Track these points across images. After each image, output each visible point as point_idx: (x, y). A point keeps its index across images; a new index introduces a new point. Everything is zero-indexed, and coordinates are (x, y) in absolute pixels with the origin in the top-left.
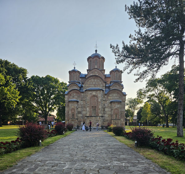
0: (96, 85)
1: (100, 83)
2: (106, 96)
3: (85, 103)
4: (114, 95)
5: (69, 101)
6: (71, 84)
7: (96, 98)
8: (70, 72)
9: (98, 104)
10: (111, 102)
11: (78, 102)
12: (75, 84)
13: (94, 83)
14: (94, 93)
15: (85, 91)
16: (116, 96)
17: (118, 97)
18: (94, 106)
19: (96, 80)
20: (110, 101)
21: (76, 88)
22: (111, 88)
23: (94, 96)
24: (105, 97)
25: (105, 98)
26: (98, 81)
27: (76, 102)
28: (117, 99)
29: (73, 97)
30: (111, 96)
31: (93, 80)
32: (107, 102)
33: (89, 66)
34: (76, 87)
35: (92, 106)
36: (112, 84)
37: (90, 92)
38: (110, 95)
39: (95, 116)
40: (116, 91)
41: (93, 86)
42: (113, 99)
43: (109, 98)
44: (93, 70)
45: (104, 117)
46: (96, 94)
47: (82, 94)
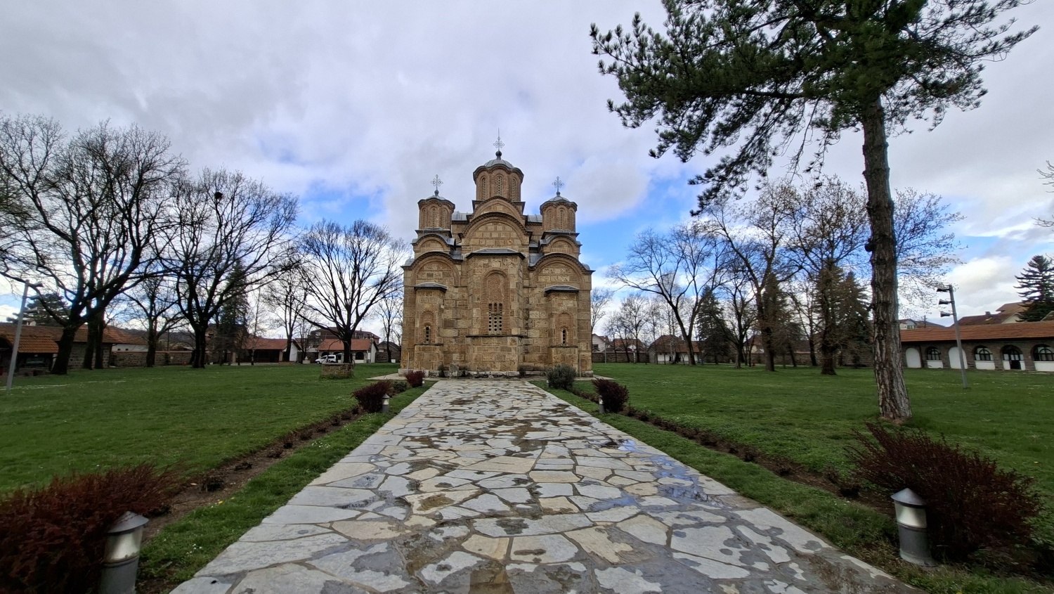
0: (501, 242)
1: (514, 235)
2: (531, 274)
3: (466, 295)
4: (557, 271)
5: (416, 289)
6: (425, 237)
7: (501, 278)
8: (422, 204)
9: (507, 296)
10: (548, 293)
11: (443, 290)
12: (438, 236)
13: (495, 235)
14: (496, 264)
15: (469, 257)
16: (562, 275)
17: (568, 279)
18: (496, 305)
19: (500, 227)
20: (544, 290)
21: (441, 250)
22: (548, 251)
23: (496, 272)
24: (528, 276)
25: (529, 279)
26: (508, 228)
27: (438, 292)
28: (566, 282)
29: (428, 275)
30: (546, 275)
31: (491, 227)
32: (537, 291)
33: (480, 191)
34: (439, 245)
35: (490, 305)
36: (548, 239)
37: (486, 261)
38: (544, 271)
39: (498, 336)
40: (562, 259)
41: (492, 242)
42: (552, 283)
43: (542, 279)
44: (489, 200)
45: (527, 337)
46: (503, 268)
47: (458, 267)
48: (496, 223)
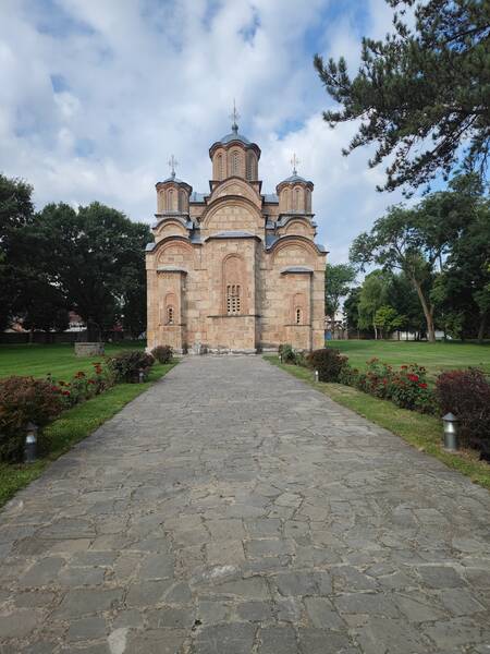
0: (238, 225)
1: (251, 218)
2: (268, 257)
3: (206, 278)
4: (292, 253)
5: (158, 272)
6: (165, 221)
7: (238, 261)
8: (159, 186)
9: (245, 279)
10: (284, 273)
11: (184, 274)
12: (176, 220)
13: (232, 219)
14: (232, 247)
15: (206, 241)
16: (298, 257)
17: (303, 260)
18: (233, 286)
19: (237, 211)
20: (279, 272)
21: (181, 234)
22: (283, 233)
23: (233, 255)
24: (264, 259)
25: (265, 261)
26: (245, 211)
27: (179, 275)
28: (301, 263)
29: (170, 259)
30: (281, 257)
31: (227, 210)
32: (273, 272)
33: (217, 169)
34: (178, 229)
35: (229, 287)
36: (284, 220)
37: (221, 245)
38: (280, 254)
39: (237, 316)
40: (297, 241)
41: (229, 226)
42: (287, 265)
43: (277, 261)
44: (226, 180)
45: (262, 317)
46: (240, 251)
47: (197, 250)
48: (233, 205)
